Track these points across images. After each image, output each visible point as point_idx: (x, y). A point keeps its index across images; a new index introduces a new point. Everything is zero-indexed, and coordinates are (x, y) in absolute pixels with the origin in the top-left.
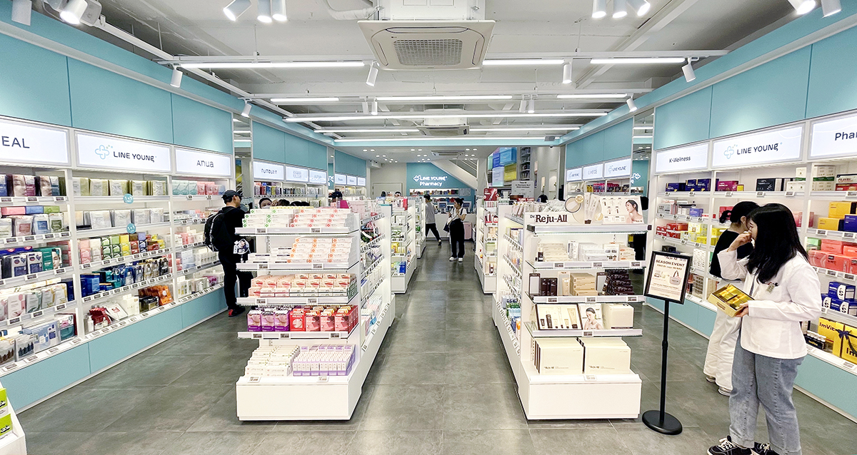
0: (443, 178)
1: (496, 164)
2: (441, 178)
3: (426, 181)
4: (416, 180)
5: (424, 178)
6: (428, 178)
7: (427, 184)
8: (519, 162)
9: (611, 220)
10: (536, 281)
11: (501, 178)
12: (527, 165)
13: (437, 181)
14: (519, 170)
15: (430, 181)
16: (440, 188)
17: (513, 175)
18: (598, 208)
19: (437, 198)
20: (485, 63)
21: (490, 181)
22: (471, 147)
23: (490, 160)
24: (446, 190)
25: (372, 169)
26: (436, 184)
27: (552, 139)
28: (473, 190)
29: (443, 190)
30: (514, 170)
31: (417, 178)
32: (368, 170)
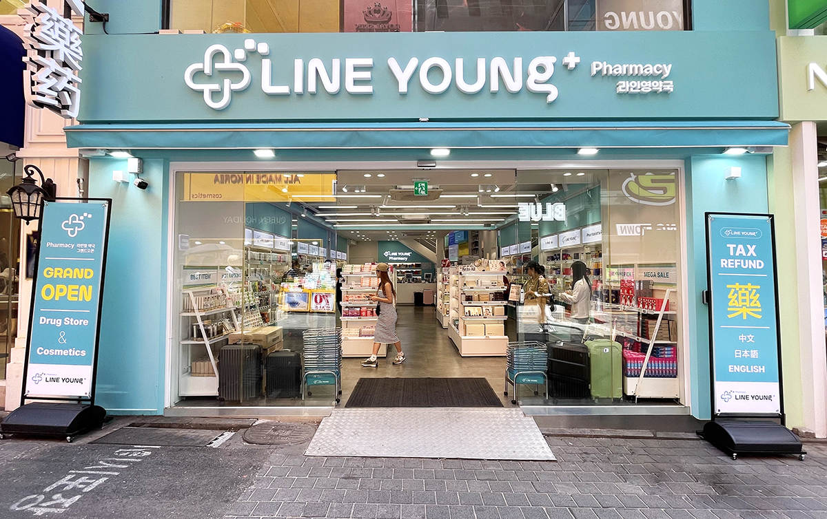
0: (408, 254)
1: (452, 242)
2: (406, 254)
3: (394, 256)
4: (386, 256)
5: (393, 254)
6: (396, 254)
7: (395, 259)
8: (471, 241)
9: (493, 270)
10: (464, 296)
11: (456, 254)
12: (476, 243)
13: (403, 256)
14: (471, 248)
15: (398, 256)
16: (406, 262)
17: (466, 252)
18: (488, 265)
19: (404, 271)
20: (441, 196)
21: (447, 256)
22: (432, 231)
23: (446, 239)
24: (411, 264)
25: (351, 246)
26: (402, 259)
27: (489, 225)
28: (433, 264)
29: (408, 264)
30: (467, 247)
31: (386, 254)
32: (348, 247)
